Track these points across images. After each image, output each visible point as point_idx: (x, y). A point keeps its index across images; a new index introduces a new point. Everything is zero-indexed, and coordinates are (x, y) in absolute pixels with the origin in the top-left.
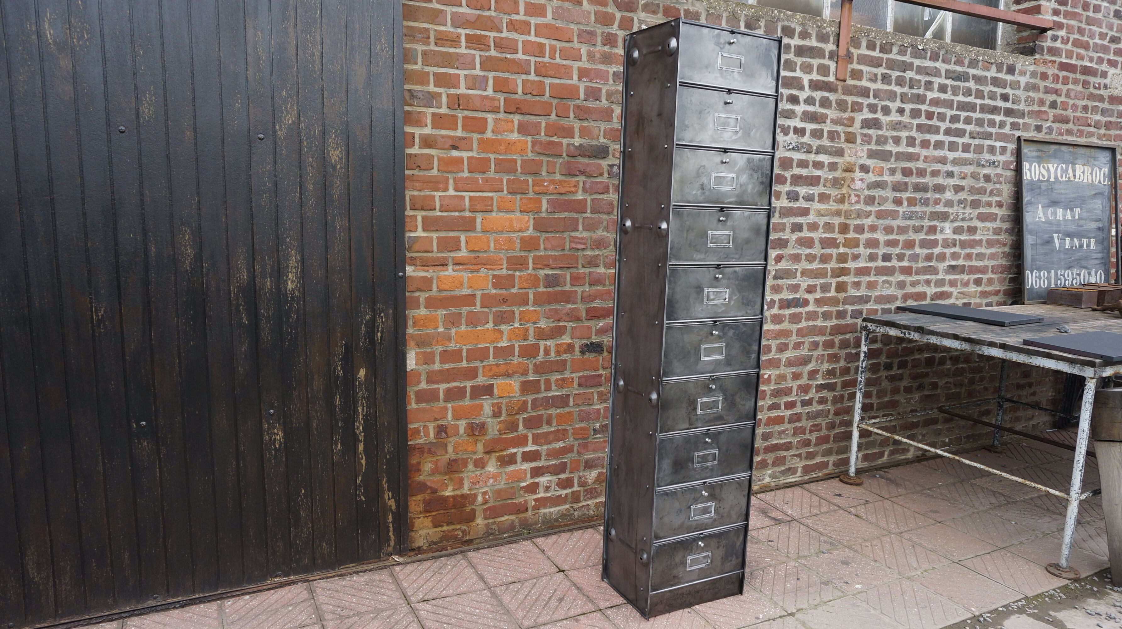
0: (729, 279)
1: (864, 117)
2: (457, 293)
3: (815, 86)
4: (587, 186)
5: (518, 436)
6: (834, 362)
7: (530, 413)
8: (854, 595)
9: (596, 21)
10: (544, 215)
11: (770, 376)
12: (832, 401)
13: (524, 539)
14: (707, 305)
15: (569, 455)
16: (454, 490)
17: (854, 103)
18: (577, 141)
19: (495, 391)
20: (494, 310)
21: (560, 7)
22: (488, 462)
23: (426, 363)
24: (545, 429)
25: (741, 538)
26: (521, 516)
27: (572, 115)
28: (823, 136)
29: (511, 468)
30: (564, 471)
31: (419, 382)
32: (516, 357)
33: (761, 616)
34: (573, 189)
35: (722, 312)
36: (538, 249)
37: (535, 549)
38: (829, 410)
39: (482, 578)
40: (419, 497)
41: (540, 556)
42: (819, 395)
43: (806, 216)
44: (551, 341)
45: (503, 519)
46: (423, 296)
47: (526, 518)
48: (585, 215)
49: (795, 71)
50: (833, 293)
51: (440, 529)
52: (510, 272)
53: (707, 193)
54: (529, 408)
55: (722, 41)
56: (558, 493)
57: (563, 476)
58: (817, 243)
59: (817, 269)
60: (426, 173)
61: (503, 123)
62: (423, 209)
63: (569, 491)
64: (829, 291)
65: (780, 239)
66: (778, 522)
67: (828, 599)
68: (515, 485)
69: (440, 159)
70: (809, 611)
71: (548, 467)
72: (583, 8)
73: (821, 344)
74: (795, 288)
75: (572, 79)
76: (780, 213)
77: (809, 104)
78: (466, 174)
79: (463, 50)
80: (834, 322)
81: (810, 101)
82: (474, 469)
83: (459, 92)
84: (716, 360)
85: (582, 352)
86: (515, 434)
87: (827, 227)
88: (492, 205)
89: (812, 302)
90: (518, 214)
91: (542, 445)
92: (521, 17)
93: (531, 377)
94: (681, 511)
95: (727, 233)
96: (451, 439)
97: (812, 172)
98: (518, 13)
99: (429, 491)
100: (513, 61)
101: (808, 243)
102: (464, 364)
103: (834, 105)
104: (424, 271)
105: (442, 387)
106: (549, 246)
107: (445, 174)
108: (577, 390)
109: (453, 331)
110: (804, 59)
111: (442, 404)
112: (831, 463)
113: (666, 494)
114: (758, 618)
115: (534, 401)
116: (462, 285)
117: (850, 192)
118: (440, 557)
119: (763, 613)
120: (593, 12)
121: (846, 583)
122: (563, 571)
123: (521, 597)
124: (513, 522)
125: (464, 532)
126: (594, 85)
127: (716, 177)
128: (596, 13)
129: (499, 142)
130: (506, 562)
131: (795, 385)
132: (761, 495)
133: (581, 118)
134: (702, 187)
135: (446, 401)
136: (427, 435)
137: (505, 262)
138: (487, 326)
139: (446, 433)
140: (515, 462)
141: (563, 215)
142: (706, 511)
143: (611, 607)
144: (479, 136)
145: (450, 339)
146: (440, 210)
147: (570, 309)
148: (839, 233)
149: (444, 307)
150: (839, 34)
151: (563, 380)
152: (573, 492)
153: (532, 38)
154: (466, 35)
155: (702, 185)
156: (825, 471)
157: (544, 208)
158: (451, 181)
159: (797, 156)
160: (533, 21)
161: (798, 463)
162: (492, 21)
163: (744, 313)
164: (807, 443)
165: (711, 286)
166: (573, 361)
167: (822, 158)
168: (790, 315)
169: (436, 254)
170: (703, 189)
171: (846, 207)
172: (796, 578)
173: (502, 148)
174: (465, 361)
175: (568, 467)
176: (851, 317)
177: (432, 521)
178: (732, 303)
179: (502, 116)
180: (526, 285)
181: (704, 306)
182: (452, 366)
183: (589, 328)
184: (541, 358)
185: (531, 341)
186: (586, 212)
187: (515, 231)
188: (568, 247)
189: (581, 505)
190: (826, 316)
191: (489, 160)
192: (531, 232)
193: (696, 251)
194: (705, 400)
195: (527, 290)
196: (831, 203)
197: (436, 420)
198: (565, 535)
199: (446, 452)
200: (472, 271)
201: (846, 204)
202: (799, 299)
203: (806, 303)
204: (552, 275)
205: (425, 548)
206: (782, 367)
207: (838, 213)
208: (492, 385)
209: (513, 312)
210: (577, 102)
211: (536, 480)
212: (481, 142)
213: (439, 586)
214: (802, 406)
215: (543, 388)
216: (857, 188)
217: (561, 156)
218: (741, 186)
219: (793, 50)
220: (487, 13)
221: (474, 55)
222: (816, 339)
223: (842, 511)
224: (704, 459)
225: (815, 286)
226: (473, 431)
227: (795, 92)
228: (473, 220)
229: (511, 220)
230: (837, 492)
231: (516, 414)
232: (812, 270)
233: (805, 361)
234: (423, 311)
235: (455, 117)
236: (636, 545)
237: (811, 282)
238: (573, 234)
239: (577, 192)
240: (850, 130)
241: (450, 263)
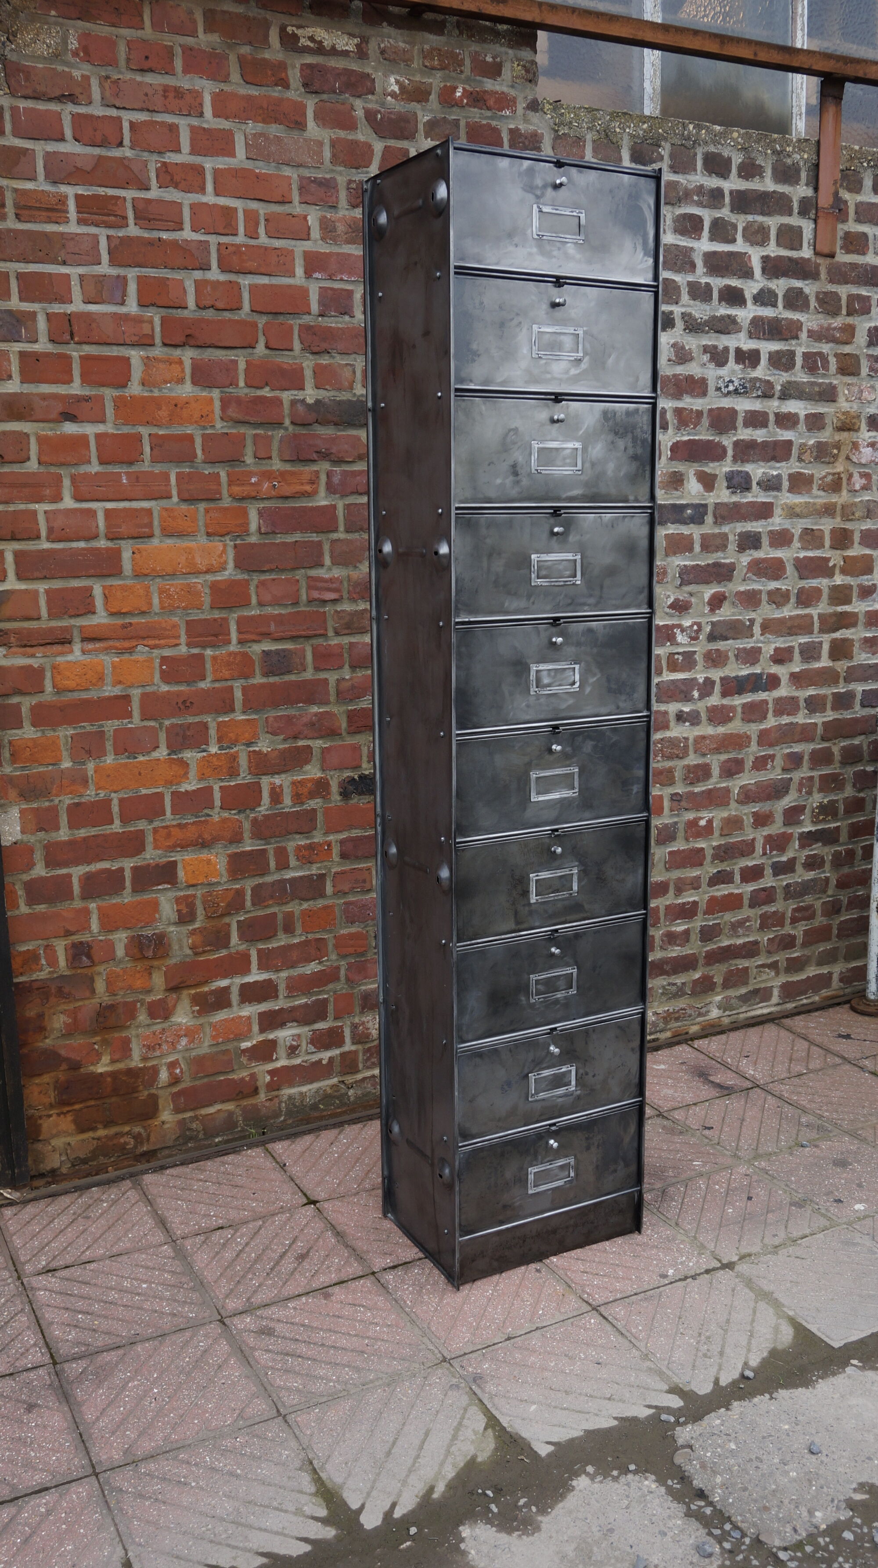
0: (578, 644)
1: (873, 325)
2: (93, 694)
3: (773, 268)
4: (336, 480)
5: (230, 955)
6: (833, 790)
7: (250, 911)
8: (850, 1224)
9: (335, 159)
10: (253, 539)
11: (710, 822)
12: (832, 862)
13: (250, 1146)
14: (538, 697)
15: (331, 986)
16: (113, 1061)
17: (851, 298)
18: (310, 394)
19: (181, 874)
20: (167, 723)
21: (261, 135)
22: (175, 1006)
23: (41, 829)
24: (282, 940)
25: (633, 1128)
26: (245, 1103)
27: (297, 345)
28: (794, 365)
29: (221, 1016)
30: (323, 1017)
31: (31, 865)
32: (217, 810)
33: (671, 1272)
34: (308, 488)
35: (569, 708)
36: (247, 604)
37: (269, 1164)
38: (827, 879)
39: (162, 1223)
40: (46, 1078)
41: (277, 1175)
42: (807, 852)
43: (766, 518)
44: (283, 776)
45: (211, 1110)
46: (26, 703)
47: (255, 1106)
48: (335, 536)
49: (733, 241)
50: (824, 662)
51: (91, 1134)
52: (195, 651)
53: (525, 482)
54: (248, 903)
55: (539, 182)
56: (315, 1058)
57: (321, 1026)
58: (790, 569)
59: (791, 617)
60: (16, 468)
61: (162, 366)
62: (14, 538)
63: (335, 1052)
64: (818, 658)
65: (717, 565)
66: (726, 1091)
67: (800, 1234)
68: (230, 1046)
69: (42, 441)
70: (763, 1259)
71: (293, 1009)
72: (307, 134)
73: (806, 757)
74: (751, 656)
75: (293, 275)
76: (715, 516)
77: (764, 304)
78: (94, 468)
79: (73, 228)
80: (830, 715)
81: (765, 298)
82: (149, 1021)
83: (70, 309)
84: (561, 801)
85: (345, 794)
86: (224, 953)
87: (809, 537)
88: (150, 525)
89: (784, 680)
90: (203, 540)
91: (278, 971)
92: (184, 157)
93: (249, 846)
94: (509, 1084)
95: (570, 556)
96: (101, 968)
97: (776, 434)
98: (178, 150)
99: (64, 1066)
100: (174, 244)
101: (774, 570)
102: (117, 827)
103: (813, 303)
104: (24, 655)
105: (77, 872)
106: (268, 597)
107: (53, 469)
108: (339, 864)
109: (91, 766)
110: (750, 218)
111: (78, 904)
112: (835, 977)
113: (478, 1054)
114: (664, 1276)
115: (256, 890)
116: (101, 678)
117: (851, 469)
118: (89, 1187)
119: (674, 1265)
120: (327, 142)
121: (839, 1201)
122: (314, 1202)
123: (229, 1255)
124: (231, 1114)
125: (137, 1137)
126: (337, 285)
127: (540, 450)
128: (333, 144)
129: (157, 403)
130: (212, 1188)
131: (759, 836)
132: (701, 1042)
133: (316, 349)
134: (515, 470)
135: (85, 897)
136: (53, 962)
137: (183, 633)
138: (155, 755)
139: (89, 957)
140: (229, 1005)
141: (290, 539)
142: (559, 1081)
143: (394, 1267)
144: (116, 393)
145: (85, 782)
146: (48, 539)
147: (316, 714)
148: (833, 547)
149: (70, 721)
150: (817, 166)
151: (311, 847)
152: (342, 1055)
153: (209, 198)
154: (78, 197)
155: (514, 466)
156: (825, 993)
157: (253, 527)
158: (67, 482)
159: (744, 405)
160: (209, 164)
161: (772, 979)
162: (127, 168)
163: (611, 708)
164: (788, 943)
165: (543, 661)
166: (327, 811)
167: (794, 406)
168: (744, 706)
169: (45, 623)
170: (516, 474)
171: (843, 498)
172: (745, 1197)
173: (164, 413)
174: (117, 822)
175: (331, 1008)
176: (863, 706)
177: (75, 1121)
178: (588, 690)
179: (158, 351)
180: (226, 673)
181: (532, 700)
182: (93, 831)
183: (356, 749)
184: (264, 807)
185: (244, 777)
186: (336, 530)
187: (198, 573)
188: (304, 597)
189: (359, 1076)
190: (814, 705)
191: (138, 438)
192: (230, 572)
193: (509, 593)
194: (545, 875)
195: (229, 683)
196: (815, 491)
197: (68, 933)
198: (328, 1135)
199: (93, 991)
200: (121, 652)
201: (844, 493)
202: (761, 675)
203: (773, 682)
204: (277, 652)
205: (64, 1170)
206: (733, 805)
207: (829, 510)
208: (175, 863)
209: (205, 726)
210: (306, 319)
211: (271, 1036)
212: (120, 404)
213: (81, 1241)
214: (775, 874)
215: (272, 864)
216: (863, 461)
217: (279, 424)
218: (593, 465)
219: (727, 200)
220: (116, 153)
221: (96, 237)
222: (797, 748)
223: (847, 1067)
224: (550, 985)
225: (790, 650)
226: (141, 950)
227: (734, 282)
228: (118, 552)
229: (189, 551)
230: (843, 1031)
231: (223, 915)
232: (782, 621)
233: (778, 790)
234: (28, 732)
235: (66, 359)
236: (433, 1151)
237: (781, 643)
238: (313, 573)
239: (315, 492)
240: (847, 349)
241: (77, 639)
